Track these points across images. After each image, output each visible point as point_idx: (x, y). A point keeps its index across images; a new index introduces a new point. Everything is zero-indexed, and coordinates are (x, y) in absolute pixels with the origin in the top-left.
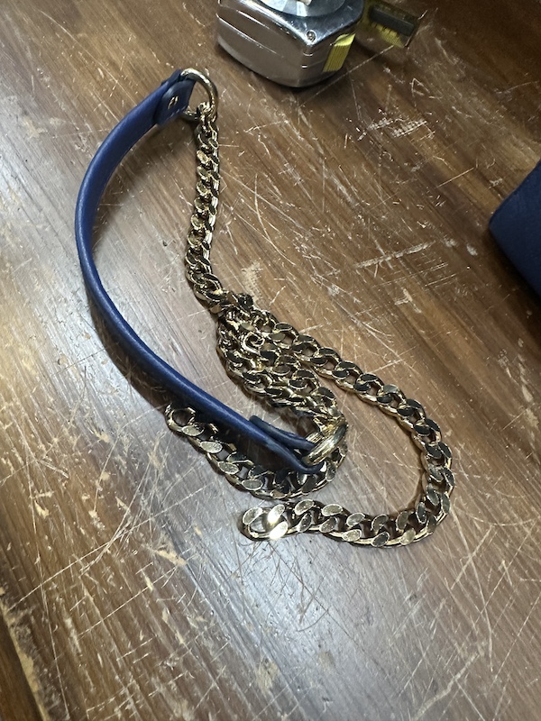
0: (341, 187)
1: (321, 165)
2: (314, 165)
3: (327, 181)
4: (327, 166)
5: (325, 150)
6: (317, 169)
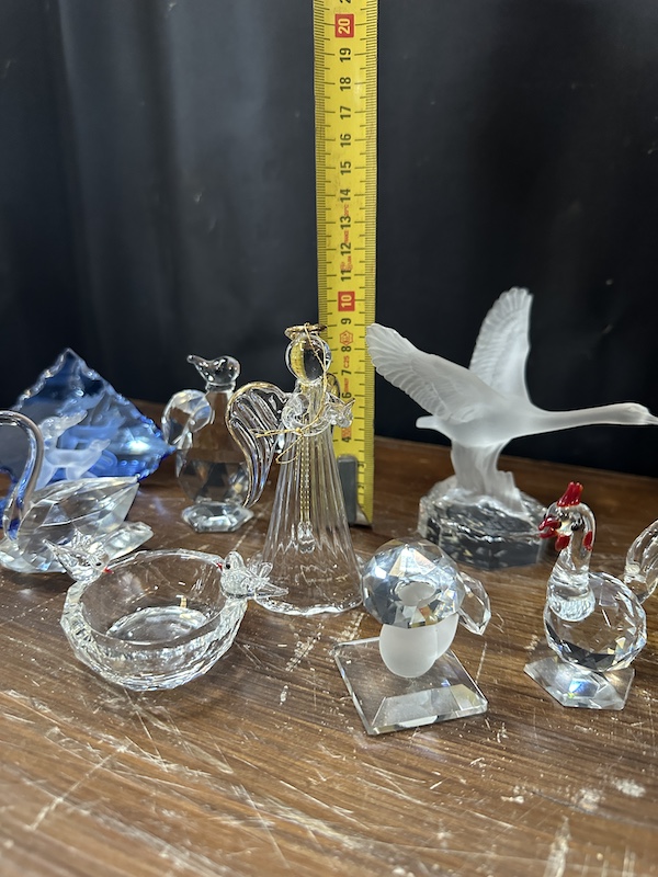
0: (314, 826)
2: (230, 812)
3: (275, 831)
4: (259, 796)
5: (232, 762)
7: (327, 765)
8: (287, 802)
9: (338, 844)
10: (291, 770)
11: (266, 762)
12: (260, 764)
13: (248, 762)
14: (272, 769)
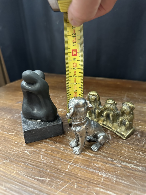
0: (130, 165)
1: (112, 161)
4: (115, 160)
5: (106, 153)
6: (113, 165)
7: (127, 152)
8: (122, 161)
9: (137, 169)
10: (119, 153)
11: (113, 152)
12: (112, 153)
13: (109, 152)
14: (115, 154)
